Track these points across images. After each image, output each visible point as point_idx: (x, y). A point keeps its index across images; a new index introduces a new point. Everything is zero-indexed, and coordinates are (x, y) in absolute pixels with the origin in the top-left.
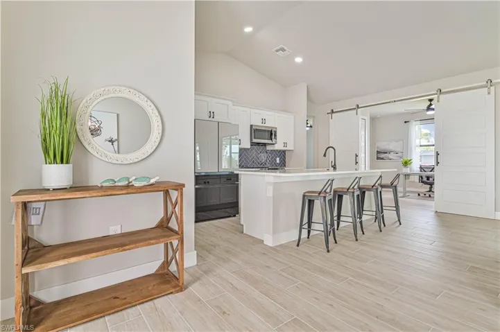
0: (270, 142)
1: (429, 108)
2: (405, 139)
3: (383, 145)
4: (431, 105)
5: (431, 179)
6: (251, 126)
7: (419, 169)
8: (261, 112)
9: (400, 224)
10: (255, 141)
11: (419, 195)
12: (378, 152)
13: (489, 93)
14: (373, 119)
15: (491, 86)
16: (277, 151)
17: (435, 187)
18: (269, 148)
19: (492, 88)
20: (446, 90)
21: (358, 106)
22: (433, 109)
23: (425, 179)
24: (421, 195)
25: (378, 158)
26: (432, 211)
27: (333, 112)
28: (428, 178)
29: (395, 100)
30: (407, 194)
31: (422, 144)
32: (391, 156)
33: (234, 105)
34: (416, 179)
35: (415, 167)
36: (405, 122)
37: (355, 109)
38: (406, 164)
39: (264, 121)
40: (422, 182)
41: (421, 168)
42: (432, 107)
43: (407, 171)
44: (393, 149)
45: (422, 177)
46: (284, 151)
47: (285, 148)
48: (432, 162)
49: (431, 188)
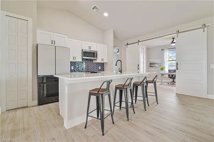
0: (93, 58)
1: (173, 42)
2: (162, 58)
3: (152, 61)
4: (173, 40)
5: (174, 76)
6: (82, 50)
7: (168, 71)
8: (89, 43)
9: (158, 104)
10: (84, 58)
11: (168, 83)
12: (150, 64)
13: (204, 31)
14: (148, 49)
15: (205, 27)
16: (99, 63)
17: (176, 80)
18: (94, 62)
19: (206, 28)
20: (181, 31)
21: (139, 41)
22: (175, 43)
23: (171, 76)
24: (169, 83)
25: (150, 66)
26: (175, 93)
27: (128, 44)
28: (172, 76)
29: (156, 37)
30: (163, 83)
31: (169, 60)
32: (156, 65)
33: (69, 38)
34: (167, 76)
35: (166, 70)
36: (162, 50)
37: (137, 42)
38: (162, 69)
39: (90, 47)
40: (170, 77)
41: (169, 71)
42: (174, 41)
43: (163, 72)
44: (156, 62)
45: (169, 75)
46: (103, 64)
47: (103, 62)
48: (174, 68)
49: (174, 80)
